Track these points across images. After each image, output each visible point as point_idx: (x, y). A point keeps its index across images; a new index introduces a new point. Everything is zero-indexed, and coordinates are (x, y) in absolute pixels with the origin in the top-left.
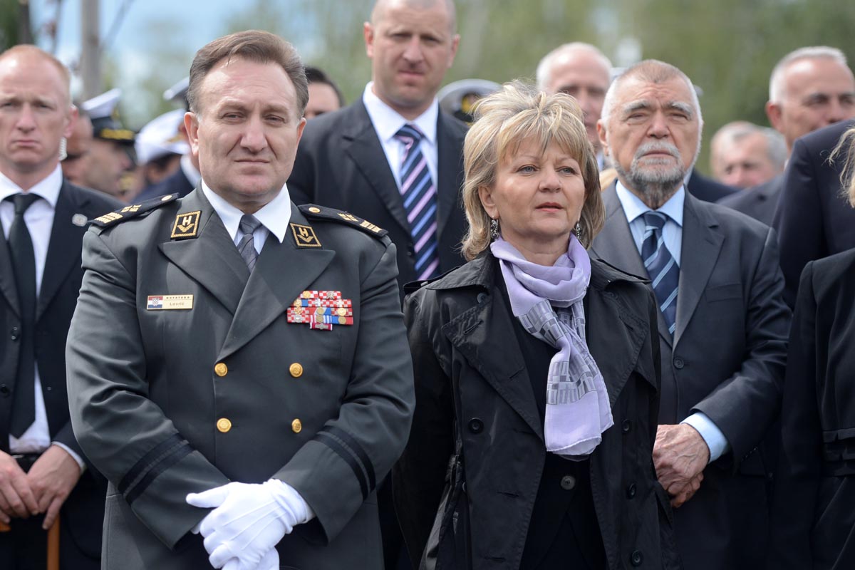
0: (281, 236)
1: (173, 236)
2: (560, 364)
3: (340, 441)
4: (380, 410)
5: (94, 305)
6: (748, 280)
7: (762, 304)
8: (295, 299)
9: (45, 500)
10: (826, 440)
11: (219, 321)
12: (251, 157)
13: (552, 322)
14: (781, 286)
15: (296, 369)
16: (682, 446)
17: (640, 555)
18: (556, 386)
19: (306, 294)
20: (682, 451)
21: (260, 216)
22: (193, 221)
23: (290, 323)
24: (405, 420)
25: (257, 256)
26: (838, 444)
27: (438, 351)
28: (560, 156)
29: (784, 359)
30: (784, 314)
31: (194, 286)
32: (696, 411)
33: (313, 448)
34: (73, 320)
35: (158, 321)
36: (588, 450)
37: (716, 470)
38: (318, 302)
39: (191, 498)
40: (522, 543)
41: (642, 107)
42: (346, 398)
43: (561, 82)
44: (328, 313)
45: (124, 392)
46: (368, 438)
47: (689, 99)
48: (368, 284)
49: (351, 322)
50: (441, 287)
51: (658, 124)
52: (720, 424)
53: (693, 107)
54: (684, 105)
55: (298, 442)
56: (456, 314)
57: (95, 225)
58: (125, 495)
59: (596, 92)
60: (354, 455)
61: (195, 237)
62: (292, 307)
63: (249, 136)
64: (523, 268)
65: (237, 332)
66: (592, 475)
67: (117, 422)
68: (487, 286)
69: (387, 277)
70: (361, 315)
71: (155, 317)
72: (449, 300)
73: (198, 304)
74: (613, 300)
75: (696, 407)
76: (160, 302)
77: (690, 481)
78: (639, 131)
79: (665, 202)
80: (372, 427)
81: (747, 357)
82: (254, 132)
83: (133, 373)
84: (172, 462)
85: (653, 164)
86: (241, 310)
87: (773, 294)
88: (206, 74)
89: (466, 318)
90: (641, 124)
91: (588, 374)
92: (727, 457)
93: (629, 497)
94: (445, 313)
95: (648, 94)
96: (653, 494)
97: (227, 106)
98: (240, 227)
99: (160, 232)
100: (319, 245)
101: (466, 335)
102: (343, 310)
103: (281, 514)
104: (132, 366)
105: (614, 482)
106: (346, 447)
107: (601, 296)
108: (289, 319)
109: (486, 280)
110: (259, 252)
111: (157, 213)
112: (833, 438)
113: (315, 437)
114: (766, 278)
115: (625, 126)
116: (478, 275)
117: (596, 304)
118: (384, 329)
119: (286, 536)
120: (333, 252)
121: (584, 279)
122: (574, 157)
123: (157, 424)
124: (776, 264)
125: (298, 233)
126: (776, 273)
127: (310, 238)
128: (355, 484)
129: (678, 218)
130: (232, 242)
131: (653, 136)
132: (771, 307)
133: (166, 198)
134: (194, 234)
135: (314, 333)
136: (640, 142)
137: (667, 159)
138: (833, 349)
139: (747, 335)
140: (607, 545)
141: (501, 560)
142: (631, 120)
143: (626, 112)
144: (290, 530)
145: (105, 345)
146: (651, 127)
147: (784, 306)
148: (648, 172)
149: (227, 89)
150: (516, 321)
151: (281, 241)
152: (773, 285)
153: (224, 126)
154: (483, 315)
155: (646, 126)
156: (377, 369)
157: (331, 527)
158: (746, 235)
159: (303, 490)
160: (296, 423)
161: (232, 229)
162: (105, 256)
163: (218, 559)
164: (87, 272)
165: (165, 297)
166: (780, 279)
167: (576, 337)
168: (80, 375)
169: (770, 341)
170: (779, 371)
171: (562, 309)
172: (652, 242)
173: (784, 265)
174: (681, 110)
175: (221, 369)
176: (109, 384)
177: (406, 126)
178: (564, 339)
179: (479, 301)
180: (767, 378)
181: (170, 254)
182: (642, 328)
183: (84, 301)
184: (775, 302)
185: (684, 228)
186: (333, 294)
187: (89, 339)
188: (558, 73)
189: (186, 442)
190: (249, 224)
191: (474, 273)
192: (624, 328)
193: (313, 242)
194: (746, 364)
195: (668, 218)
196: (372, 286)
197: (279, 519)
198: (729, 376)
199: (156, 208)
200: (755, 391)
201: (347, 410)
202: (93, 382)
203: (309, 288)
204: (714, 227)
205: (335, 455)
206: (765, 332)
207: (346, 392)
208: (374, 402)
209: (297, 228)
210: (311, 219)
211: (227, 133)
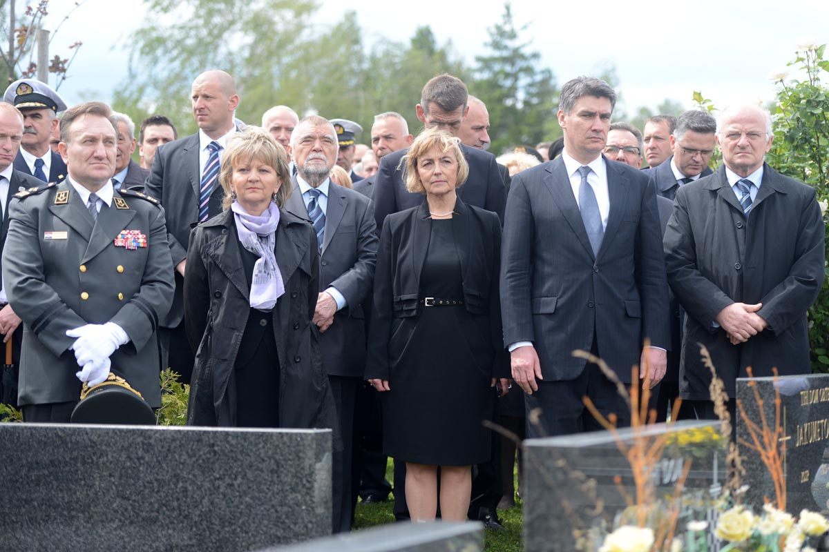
0: (109, 204)
1: (55, 203)
2: (259, 264)
3: (142, 304)
4: (161, 289)
5: (17, 237)
6: (358, 224)
7: (365, 235)
8: (118, 234)
9: (6, 328)
10: (395, 301)
11: (81, 247)
12: (99, 162)
13: (256, 244)
14: (375, 227)
15: (120, 268)
16: (324, 303)
17: (300, 357)
18: (256, 275)
19: (123, 232)
20: (324, 305)
21: (99, 194)
22: (65, 195)
23: (116, 246)
24: (171, 293)
25: (98, 214)
26: (401, 302)
27: (203, 257)
28: (260, 164)
29: (375, 262)
30: (375, 241)
31: (68, 228)
32: (331, 286)
33: (129, 307)
34: (6, 244)
35: (50, 245)
36: (271, 306)
37: (340, 315)
38: (129, 236)
39: (69, 333)
40: (236, 352)
41: (309, 137)
42: (143, 283)
43: (272, 125)
44: (135, 241)
45: (34, 280)
46: (155, 302)
47: (332, 134)
48: (153, 227)
49: (146, 245)
50: (205, 226)
51: (317, 145)
52: (342, 293)
53: (334, 138)
54: (331, 136)
55: (122, 304)
56: (211, 239)
57: (16, 197)
58: (34, 331)
59: (289, 130)
60: (149, 311)
61: (67, 204)
62: (117, 238)
63: (98, 151)
64: (244, 217)
65: (91, 251)
66: (274, 319)
67: (30, 295)
68: (226, 225)
69: (161, 224)
70: (150, 242)
71: (49, 243)
72: (208, 232)
73: (70, 236)
74: (290, 232)
75: (331, 284)
76: (51, 235)
77: (328, 319)
78: (307, 149)
79: (320, 184)
80: (157, 297)
81: (357, 261)
82: (101, 150)
83: (38, 270)
84: (58, 315)
85: (314, 164)
86: (92, 240)
87: (371, 230)
88: (71, 123)
89: (216, 241)
90: (308, 145)
91: (272, 270)
92: (345, 309)
93: (295, 329)
94: (206, 239)
95: (313, 131)
96: (309, 327)
97: (87, 137)
98: (89, 199)
99: (49, 200)
100: (128, 208)
101: (215, 250)
102: (142, 240)
103: (114, 340)
104: (38, 267)
105: (285, 322)
106: (145, 307)
107: (284, 231)
108: (116, 244)
109: (226, 223)
110: (99, 211)
111: (47, 191)
112: (399, 300)
113: (129, 302)
114: (368, 223)
115: (301, 146)
116: (223, 220)
117: (281, 234)
118: (160, 249)
119: (116, 350)
120: (135, 211)
121: (275, 223)
122: (268, 164)
123: (50, 296)
124: (372, 217)
125: (117, 202)
126: (372, 221)
127: (123, 205)
128: (149, 325)
129: (326, 192)
130: (85, 207)
131: (314, 150)
132: (369, 237)
133: (51, 184)
134: (66, 202)
135: (129, 252)
136: (308, 154)
137: (321, 162)
138: (400, 256)
139: (357, 250)
140: (279, 353)
141: (225, 360)
142: (304, 143)
143: (302, 139)
144: (118, 347)
145: (24, 256)
146: (314, 146)
147: (376, 237)
148: (312, 168)
149: (86, 129)
150: (240, 243)
151: (110, 206)
152: (371, 226)
153: (84, 147)
154: (224, 240)
155: (311, 146)
156: (158, 269)
157: (139, 346)
158: (358, 202)
159: (125, 328)
160: (120, 295)
161: (85, 199)
162: (22, 212)
163: (83, 361)
164: (12, 221)
165: (53, 233)
166: (374, 224)
167: (269, 251)
168: (11, 271)
169: (368, 253)
170: (372, 268)
171: (262, 237)
172: (313, 203)
173: (376, 217)
174: (329, 138)
175: (83, 268)
176: (26, 276)
177: (212, 143)
178: (262, 252)
179: (223, 232)
180: (365, 270)
181: (54, 212)
182: (304, 246)
183: (11, 235)
184: (371, 235)
185: (328, 198)
186: (136, 232)
187: (15, 254)
188: (272, 120)
189: (65, 304)
190: (93, 198)
191: (221, 219)
192: (295, 247)
193: (125, 206)
194: (356, 264)
195: (321, 192)
196: (154, 228)
197: (113, 342)
198: (348, 270)
199: (46, 189)
200: (360, 277)
201: (144, 288)
202: (18, 275)
203: (124, 229)
204: (343, 198)
205: (140, 310)
206: (365, 249)
207: (142, 280)
208: (157, 285)
209: (116, 200)
210: (123, 195)
211: (87, 150)
